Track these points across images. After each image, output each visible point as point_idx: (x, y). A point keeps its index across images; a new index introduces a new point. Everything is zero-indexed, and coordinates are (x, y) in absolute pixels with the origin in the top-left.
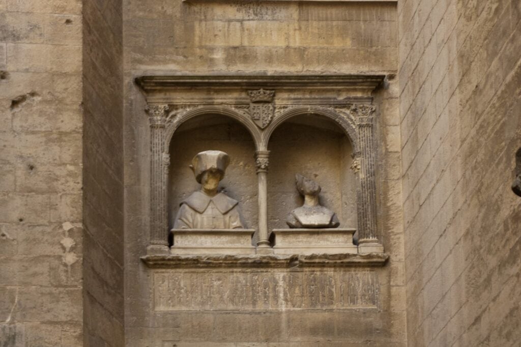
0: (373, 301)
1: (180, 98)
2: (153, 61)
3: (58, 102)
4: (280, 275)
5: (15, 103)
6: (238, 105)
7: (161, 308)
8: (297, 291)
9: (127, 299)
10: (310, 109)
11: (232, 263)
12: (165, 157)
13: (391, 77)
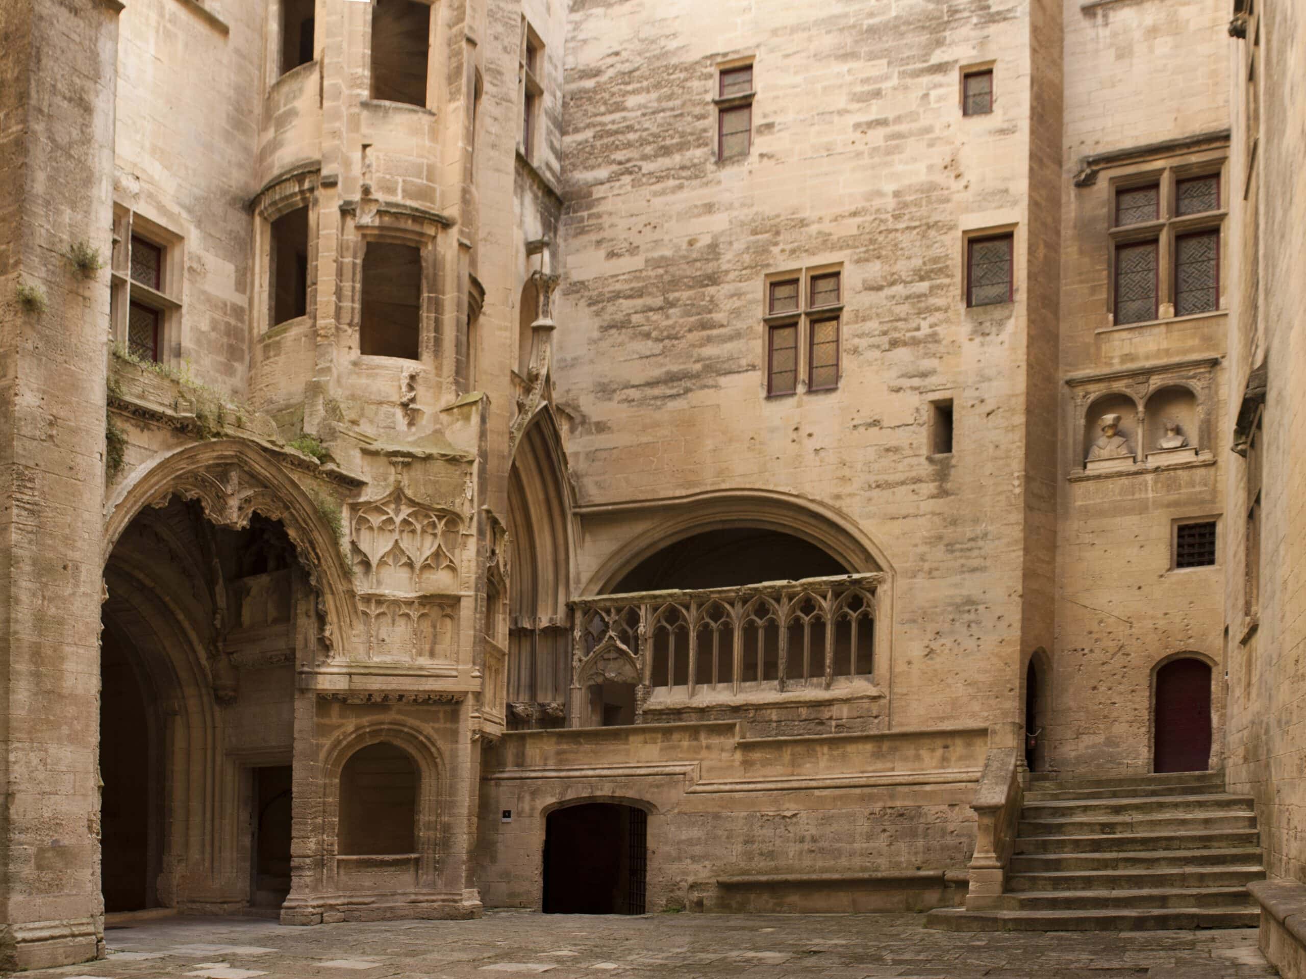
0: (1205, 485)
1: (1091, 387)
2: (1078, 369)
3: (1012, 411)
4: (1149, 477)
5: (988, 414)
6: (1127, 387)
7: (1079, 503)
8: (1159, 485)
9: (1059, 500)
10: (1171, 383)
11: (1120, 474)
12: (1082, 422)
13: (1223, 357)
